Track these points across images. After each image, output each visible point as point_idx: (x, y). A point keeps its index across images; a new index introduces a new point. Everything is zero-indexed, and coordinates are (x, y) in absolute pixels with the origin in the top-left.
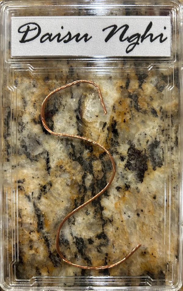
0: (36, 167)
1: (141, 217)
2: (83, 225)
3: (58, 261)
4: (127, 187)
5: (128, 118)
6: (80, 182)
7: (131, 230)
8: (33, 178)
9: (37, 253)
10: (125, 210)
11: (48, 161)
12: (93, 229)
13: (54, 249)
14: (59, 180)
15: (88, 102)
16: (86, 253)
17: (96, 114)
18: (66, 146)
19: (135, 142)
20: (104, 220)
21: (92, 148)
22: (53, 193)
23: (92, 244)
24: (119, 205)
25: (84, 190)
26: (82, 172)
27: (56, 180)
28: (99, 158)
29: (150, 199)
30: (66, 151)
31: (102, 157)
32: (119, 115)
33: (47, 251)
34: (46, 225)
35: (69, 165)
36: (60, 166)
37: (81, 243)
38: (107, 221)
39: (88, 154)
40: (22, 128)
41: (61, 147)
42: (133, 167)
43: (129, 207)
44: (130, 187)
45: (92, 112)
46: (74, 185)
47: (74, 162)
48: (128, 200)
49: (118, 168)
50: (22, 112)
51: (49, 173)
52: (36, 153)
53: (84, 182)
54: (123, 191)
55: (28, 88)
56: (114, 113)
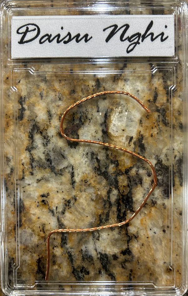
0: (60, 181)
1: (167, 234)
2: (108, 240)
3: (81, 276)
4: (154, 203)
5: (156, 133)
6: (105, 197)
7: (156, 246)
8: (57, 192)
9: (60, 268)
10: (151, 226)
11: (73, 175)
12: (118, 245)
13: (77, 265)
14: (84, 195)
15: (114, 116)
16: (110, 269)
17: (122, 128)
18: (91, 160)
19: (162, 157)
20: (129, 236)
21: (118, 163)
22: (77, 208)
23: (117, 260)
24: (144, 221)
25: (109, 205)
26: (107, 187)
27: (80, 195)
28: (124, 173)
29: (176, 215)
30: (91, 165)
31: (128, 172)
32: (146, 129)
33: (71, 267)
34: (70, 240)
35: (94, 179)
36: (85, 180)
37: (106, 259)
38: (132, 237)
39: (113, 168)
40: (47, 142)
41: (86, 161)
42: (159, 183)
43: (155, 223)
44: (157, 203)
45: (119, 126)
46: (99, 200)
47: (99, 177)
48: (155, 216)
49: (145, 184)
50: (47, 125)
51: (74, 188)
52: (61, 167)
53: (109, 197)
54: (149, 207)
55: (53, 101)
56: (141, 128)
